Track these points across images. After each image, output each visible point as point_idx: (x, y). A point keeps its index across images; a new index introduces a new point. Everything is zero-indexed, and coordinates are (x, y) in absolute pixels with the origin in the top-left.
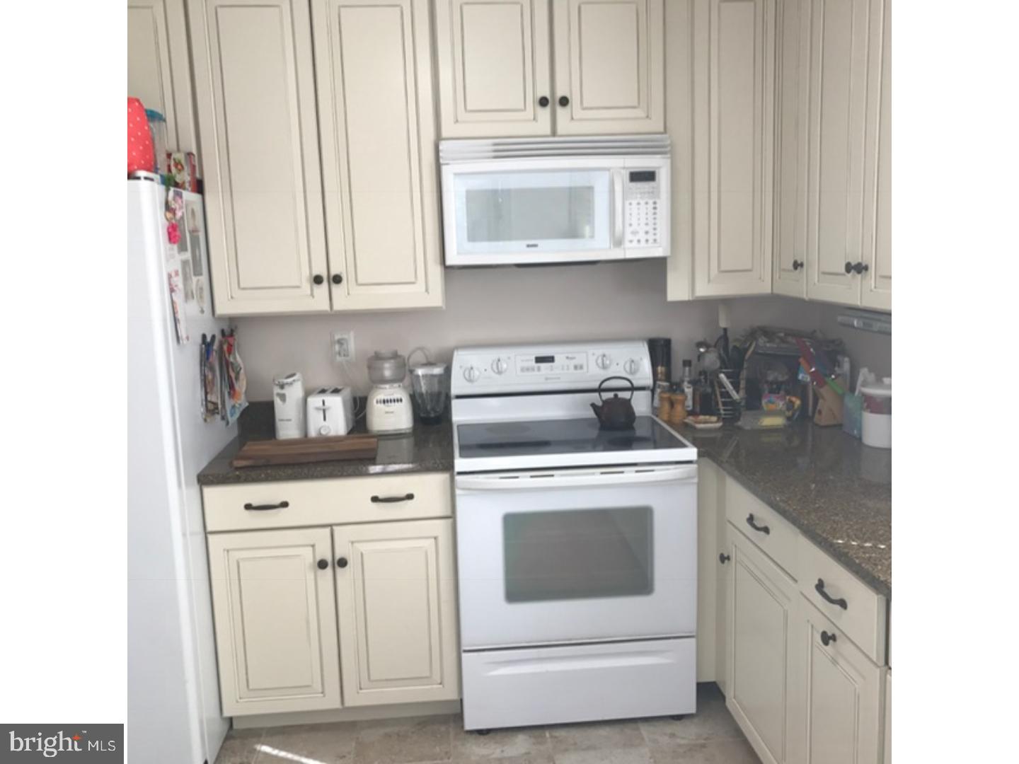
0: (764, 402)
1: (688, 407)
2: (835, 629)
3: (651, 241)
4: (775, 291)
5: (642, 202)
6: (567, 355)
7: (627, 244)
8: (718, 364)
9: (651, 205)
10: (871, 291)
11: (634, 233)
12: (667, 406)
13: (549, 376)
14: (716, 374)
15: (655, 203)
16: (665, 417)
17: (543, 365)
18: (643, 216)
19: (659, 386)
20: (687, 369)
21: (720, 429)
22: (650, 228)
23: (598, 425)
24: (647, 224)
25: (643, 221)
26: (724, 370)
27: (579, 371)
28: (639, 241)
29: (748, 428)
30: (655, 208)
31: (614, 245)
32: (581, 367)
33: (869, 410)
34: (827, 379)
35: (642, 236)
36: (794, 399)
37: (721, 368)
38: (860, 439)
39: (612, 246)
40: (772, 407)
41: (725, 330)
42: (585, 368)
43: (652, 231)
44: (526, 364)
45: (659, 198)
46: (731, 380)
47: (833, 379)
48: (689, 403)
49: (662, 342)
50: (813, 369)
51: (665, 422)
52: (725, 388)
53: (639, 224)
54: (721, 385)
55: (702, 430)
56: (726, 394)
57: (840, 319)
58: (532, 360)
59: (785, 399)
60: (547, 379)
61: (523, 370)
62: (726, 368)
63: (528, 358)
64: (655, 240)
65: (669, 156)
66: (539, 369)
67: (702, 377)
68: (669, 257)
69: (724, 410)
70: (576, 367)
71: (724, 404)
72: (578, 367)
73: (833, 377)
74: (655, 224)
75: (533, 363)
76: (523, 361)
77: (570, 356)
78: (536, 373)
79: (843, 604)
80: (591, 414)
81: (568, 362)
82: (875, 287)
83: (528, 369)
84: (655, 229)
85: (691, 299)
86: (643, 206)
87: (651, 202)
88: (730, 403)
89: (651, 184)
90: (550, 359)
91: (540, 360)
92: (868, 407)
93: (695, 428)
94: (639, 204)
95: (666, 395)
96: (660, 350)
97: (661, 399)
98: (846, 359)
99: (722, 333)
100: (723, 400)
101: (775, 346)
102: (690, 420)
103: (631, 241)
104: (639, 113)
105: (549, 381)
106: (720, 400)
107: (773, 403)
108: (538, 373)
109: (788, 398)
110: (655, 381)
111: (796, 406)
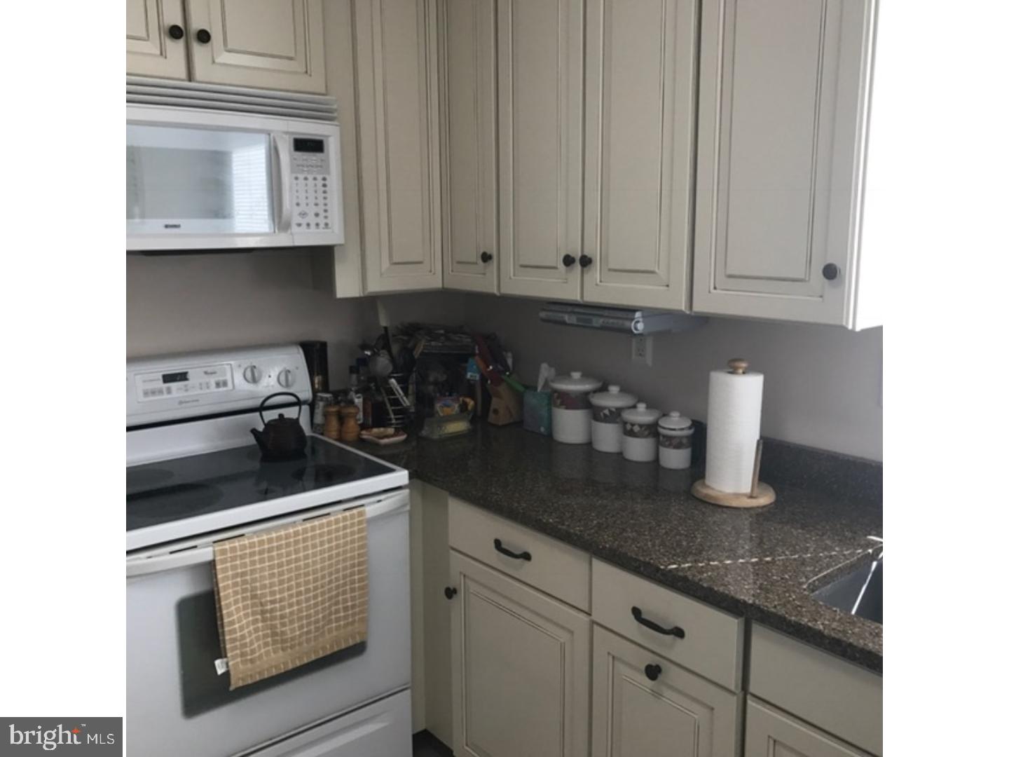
0: (438, 406)
1: (359, 420)
2: (658, 658)
3: (322, 225)
4: (446, 286)
5: (310, 177)
6: (205, 369)
7: (295, 229)
8: (391, 368)
9: (320, 182)
10: (597, 285)
11: (303, 214)
12: (334, 423)
13: (183, 400)
14: (386, 380)
15: (324, 179)
16: (334, 434)
17: (174, 386)
18: (311, 195)
19: (322, 399)
20: (354, 376)
21: (405, 441)
22: (320, 210)
23: (260, 454)
24: (316, 205)
25: (312, 201)
26: (395, 375)
27: (222, 389)
28: (308, 225)
29: (436, 437)
30: (324, 186)
31: (279, 229)
32: (225, 384)
33: (564, 407)
34: (503, 377)
35: (311, 219)
36: (468, 400)
37: (393, 373)
38: (550, 435)
39: (277, 231)
40: (447, 411)
41: (386, 328)
42: (230, 383)
43: (322, 214)
44: (150, 386)
45: (329, 173)
46: (401, 385)
47: (508, 376)
48: (360, 415)
49: (318, 346)
50: (491, 368)
51: (336, 440)
52: (394, 394)
53: (307, 204)
54: (391, 392)
55: (386, 446)
56: (396, 402)
57: (543, 315)
58: (159, 380)
59: (458, 400)
60: (181, 403)
61: (146, 394)
62: (397, 373)
63: (152, 376)
64: (326, 224)
65: (336, 123)
66: (169, 391)
67: (372, 385)
68: (340, 245)
69: (396, 419)
70: (218, 385)
71: (395, 413)
72: (221, 384)
73: (508, 373)
74: (325, 205)
75: (160, 384)
76: (144, 381)
77: (209, 370)
78: (165, 396)
79: (679, 633)
80: (251, 440)
81: (206, 379)
82: (601, 281)
83: (153, 393)
84: (326, 211)
85: (362, 295)
86: (310, 181)
87: (320, 177)
88: (402, 412)
89: (319, 155)
90: (182, 377)
91: (168, 378)
92: (562, 404)
93: (377, 444)
94: (306, 179)
95: (333, 409)
96: (315, 355)
97: (326, 415)
98: (510, 354)
99: (383, 332)
100: (393, 408)
101: (440, 344)
102: (365, 435)
103: (299, 225)
104: (297, 66)
105: (184, 405)
106: (390, 408)
107: (448, 406)
108: (169, 396)
109: (461, 399)
110: (314, 392)
111: (470, 408)
